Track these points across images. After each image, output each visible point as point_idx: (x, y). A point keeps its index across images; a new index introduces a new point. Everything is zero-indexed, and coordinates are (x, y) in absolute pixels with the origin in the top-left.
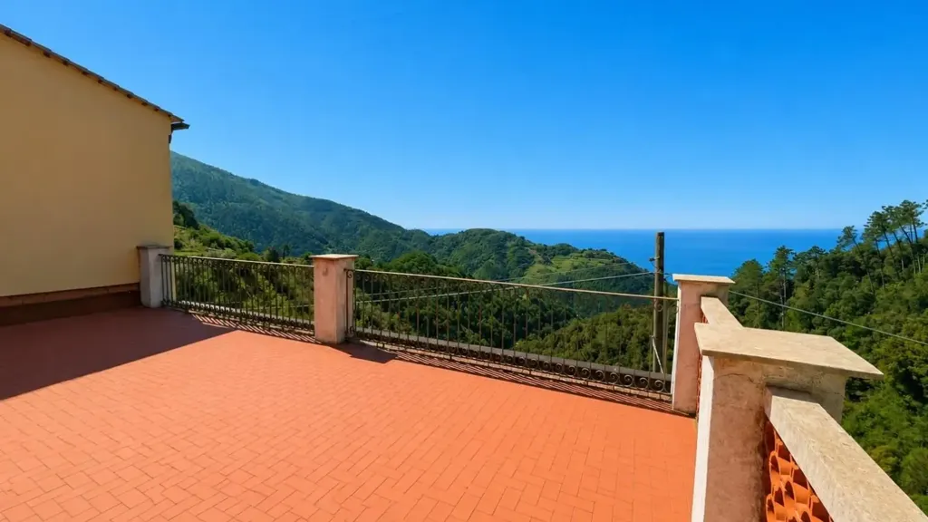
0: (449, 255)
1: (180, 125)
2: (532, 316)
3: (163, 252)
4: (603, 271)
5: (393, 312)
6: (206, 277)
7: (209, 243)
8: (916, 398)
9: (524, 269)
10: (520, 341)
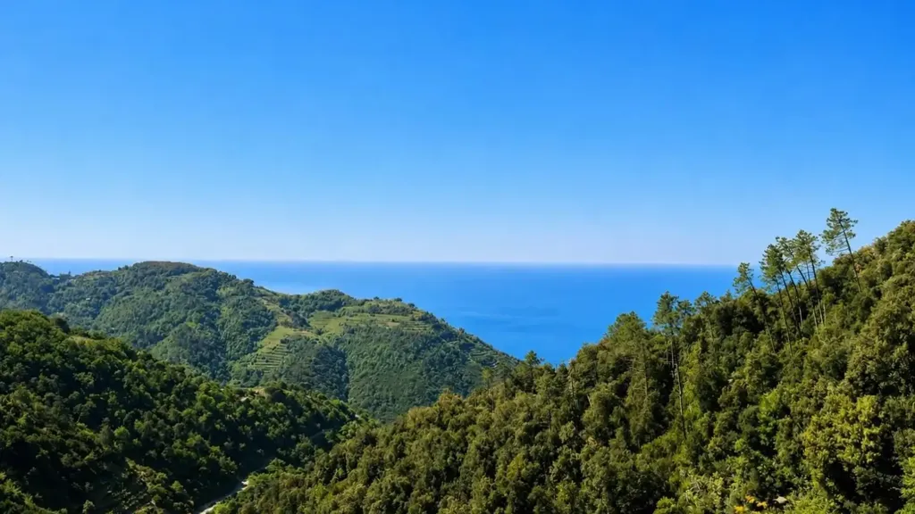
8: (848, 497)
9: (255, 337)
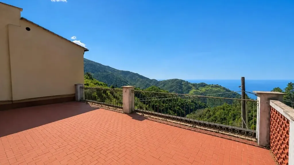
0: (164, 87)
1: (86, 50)
2: (192, 107)
3: (81, 86)
4: (217, 91)
5: (147, 104)
6: (95, 94)
7: (95, 84)
9: (189, 91)
10: (188, 115)
